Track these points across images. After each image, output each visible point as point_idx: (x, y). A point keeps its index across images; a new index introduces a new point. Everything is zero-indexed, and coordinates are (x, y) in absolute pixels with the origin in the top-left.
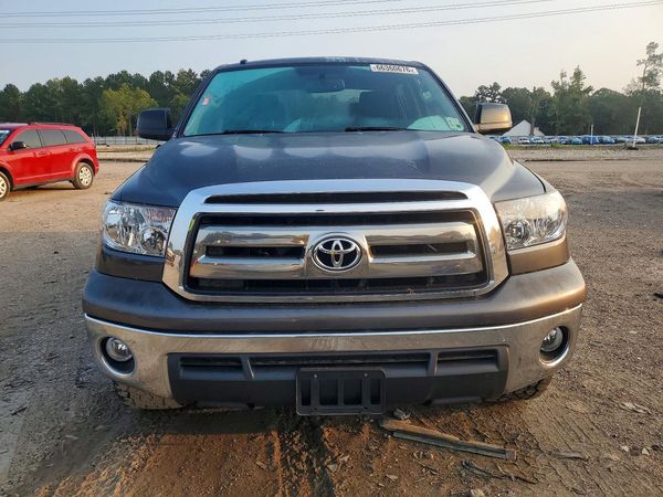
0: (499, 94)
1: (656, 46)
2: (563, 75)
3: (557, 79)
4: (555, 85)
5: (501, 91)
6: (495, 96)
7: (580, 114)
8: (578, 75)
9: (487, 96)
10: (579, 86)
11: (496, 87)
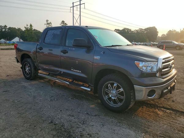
0: (7, 28)
1: (48, 21)
2: (27, 25)
3: (26, 26)
4: (25, 28)
5: (8, 27)
6: (6, 29)
7: (33, 36)
8: (31, 26)
9: (3, 29)
10: (32, 29)
11: (6, 26)
